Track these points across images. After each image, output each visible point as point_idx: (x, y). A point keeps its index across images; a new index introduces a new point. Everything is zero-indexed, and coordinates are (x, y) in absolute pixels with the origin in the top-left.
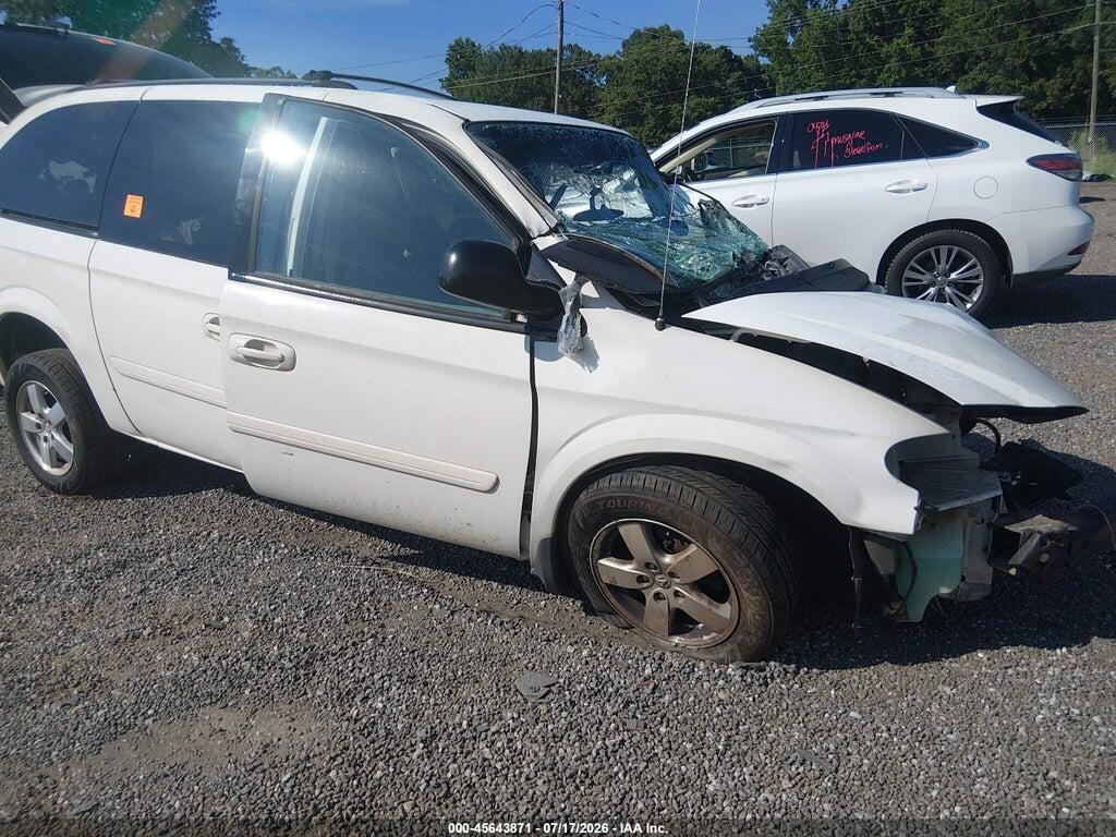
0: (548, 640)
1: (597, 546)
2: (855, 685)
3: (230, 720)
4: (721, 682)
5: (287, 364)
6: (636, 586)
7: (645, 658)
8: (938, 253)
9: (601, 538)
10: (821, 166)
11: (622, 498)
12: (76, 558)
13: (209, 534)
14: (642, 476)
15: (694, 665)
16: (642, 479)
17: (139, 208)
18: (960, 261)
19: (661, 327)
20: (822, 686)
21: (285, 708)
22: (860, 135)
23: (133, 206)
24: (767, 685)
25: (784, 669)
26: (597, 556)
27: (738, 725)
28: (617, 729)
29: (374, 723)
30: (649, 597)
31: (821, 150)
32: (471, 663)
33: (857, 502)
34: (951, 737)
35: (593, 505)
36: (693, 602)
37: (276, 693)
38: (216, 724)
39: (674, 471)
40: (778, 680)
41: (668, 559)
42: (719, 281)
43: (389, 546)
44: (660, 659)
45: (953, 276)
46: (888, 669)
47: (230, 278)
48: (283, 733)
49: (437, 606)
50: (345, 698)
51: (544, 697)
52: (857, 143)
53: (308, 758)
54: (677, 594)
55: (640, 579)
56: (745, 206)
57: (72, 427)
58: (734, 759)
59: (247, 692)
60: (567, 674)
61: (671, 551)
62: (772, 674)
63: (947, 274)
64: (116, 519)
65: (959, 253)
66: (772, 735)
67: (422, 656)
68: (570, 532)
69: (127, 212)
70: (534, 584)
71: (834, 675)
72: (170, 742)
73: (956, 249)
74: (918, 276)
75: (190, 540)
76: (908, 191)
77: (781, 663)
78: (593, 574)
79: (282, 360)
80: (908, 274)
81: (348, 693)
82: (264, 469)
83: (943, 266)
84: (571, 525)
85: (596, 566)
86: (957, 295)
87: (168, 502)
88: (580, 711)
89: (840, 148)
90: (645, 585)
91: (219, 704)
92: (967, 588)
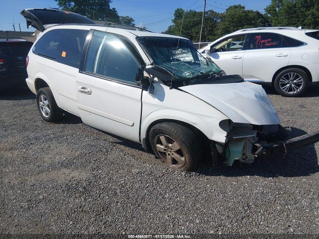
0: (144, 163)
1: (156, 141)
2: (212, 180)
3: (67, 171)
4: (180, 175)
5: (90, 93)
6: (164, 151)
7: (164, 169)
8: (290, 75)
9: (156, 139)
10: (258, 48)
11: (159, 129)
12: (46, 136)
13: (77, 133)
14: (164, 124)
15: (175, 171)
16: (164, 125)
17: (65, 54)
18: (297, 77)
19: (171, 89)
20: (204, 179)
21: (80, 170)
22: (270, 40)
23: (64, 54)
24: (191, 177)
25: (196, 174)
26: (156, 144)
27: (179, 184)
28: (150, 182)
29: (97, 175)
30: (167, 155)
31: (258, 44)
32: (124, 166)
33: (212, 134)
34: (229, 193)
35: (153, 130)
36: (176, 156)
37: (79, 167)
38: (64, 172)
39: (171, 124)
40: (194, 176)
41: (170, 145)
42: (193, 78)
43: (116, 139)
44: (167, 169)
45: (295, 81)
46: (222, 177)
47: (79, 72)
48: (78, 175)
49: (122, 153)
50: (93, 169)
51: (137, 174)
52: (269, 42)
53: (80, 180)
54: (173, 154)
55: (165, 150)
56: (235, 59)
57: (50, 106)
58: (174, 191)
59: (73, 166)
60: (145, 170)
61: (171, 143)
62: (192, 175)
63: (293, 81)
64: (57, 128)
65: (296, 75)
66: (186, 188)
67: (114, 163)
68: (150, 137)
69: (62, 56)
70: (142, 150)
71: (208, 177)
72: (53, 174)
73: (296, 74)
74: (284, 81)
75: (72, 134)
76: (282, 56)
77: (195, 172)
78: (155, 147)
79: (89, 92)
80: (281, 80)
81: (94, 169)
82: (85, 118)
83: (291, 78)
84: (150, 135)
85: (156, 146)
86: (295, 87)
87: (70, 126)
88: (144, 178)
89: (264, 43)
90: (166, 151)
91: (66, 168)
92: (248, 160)
